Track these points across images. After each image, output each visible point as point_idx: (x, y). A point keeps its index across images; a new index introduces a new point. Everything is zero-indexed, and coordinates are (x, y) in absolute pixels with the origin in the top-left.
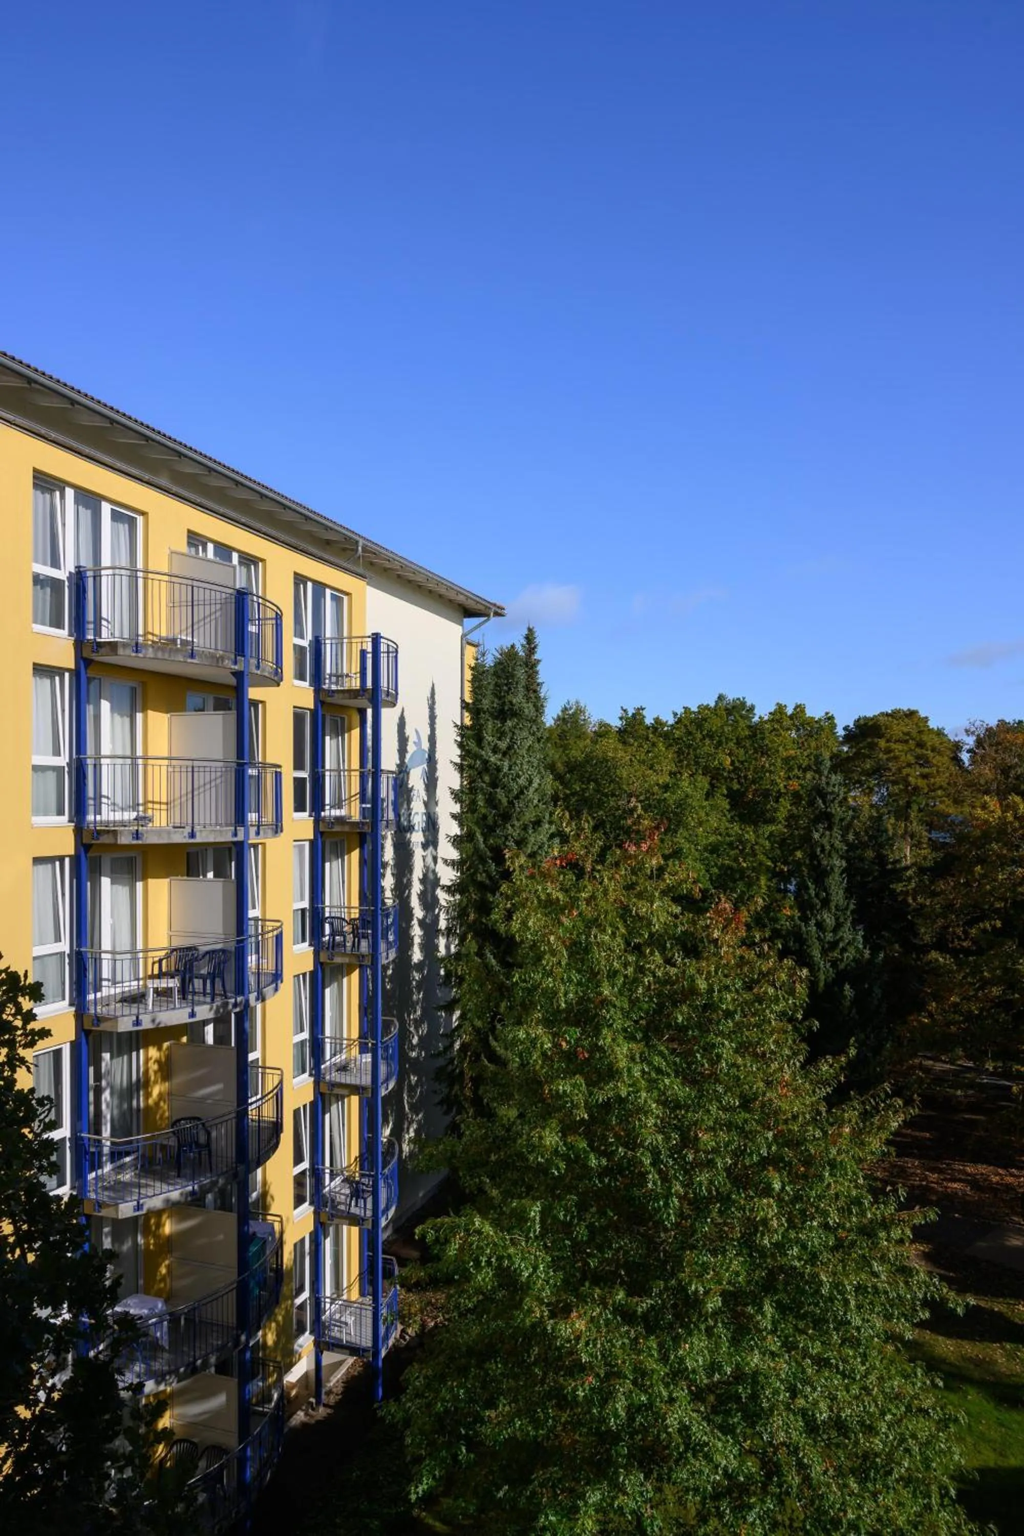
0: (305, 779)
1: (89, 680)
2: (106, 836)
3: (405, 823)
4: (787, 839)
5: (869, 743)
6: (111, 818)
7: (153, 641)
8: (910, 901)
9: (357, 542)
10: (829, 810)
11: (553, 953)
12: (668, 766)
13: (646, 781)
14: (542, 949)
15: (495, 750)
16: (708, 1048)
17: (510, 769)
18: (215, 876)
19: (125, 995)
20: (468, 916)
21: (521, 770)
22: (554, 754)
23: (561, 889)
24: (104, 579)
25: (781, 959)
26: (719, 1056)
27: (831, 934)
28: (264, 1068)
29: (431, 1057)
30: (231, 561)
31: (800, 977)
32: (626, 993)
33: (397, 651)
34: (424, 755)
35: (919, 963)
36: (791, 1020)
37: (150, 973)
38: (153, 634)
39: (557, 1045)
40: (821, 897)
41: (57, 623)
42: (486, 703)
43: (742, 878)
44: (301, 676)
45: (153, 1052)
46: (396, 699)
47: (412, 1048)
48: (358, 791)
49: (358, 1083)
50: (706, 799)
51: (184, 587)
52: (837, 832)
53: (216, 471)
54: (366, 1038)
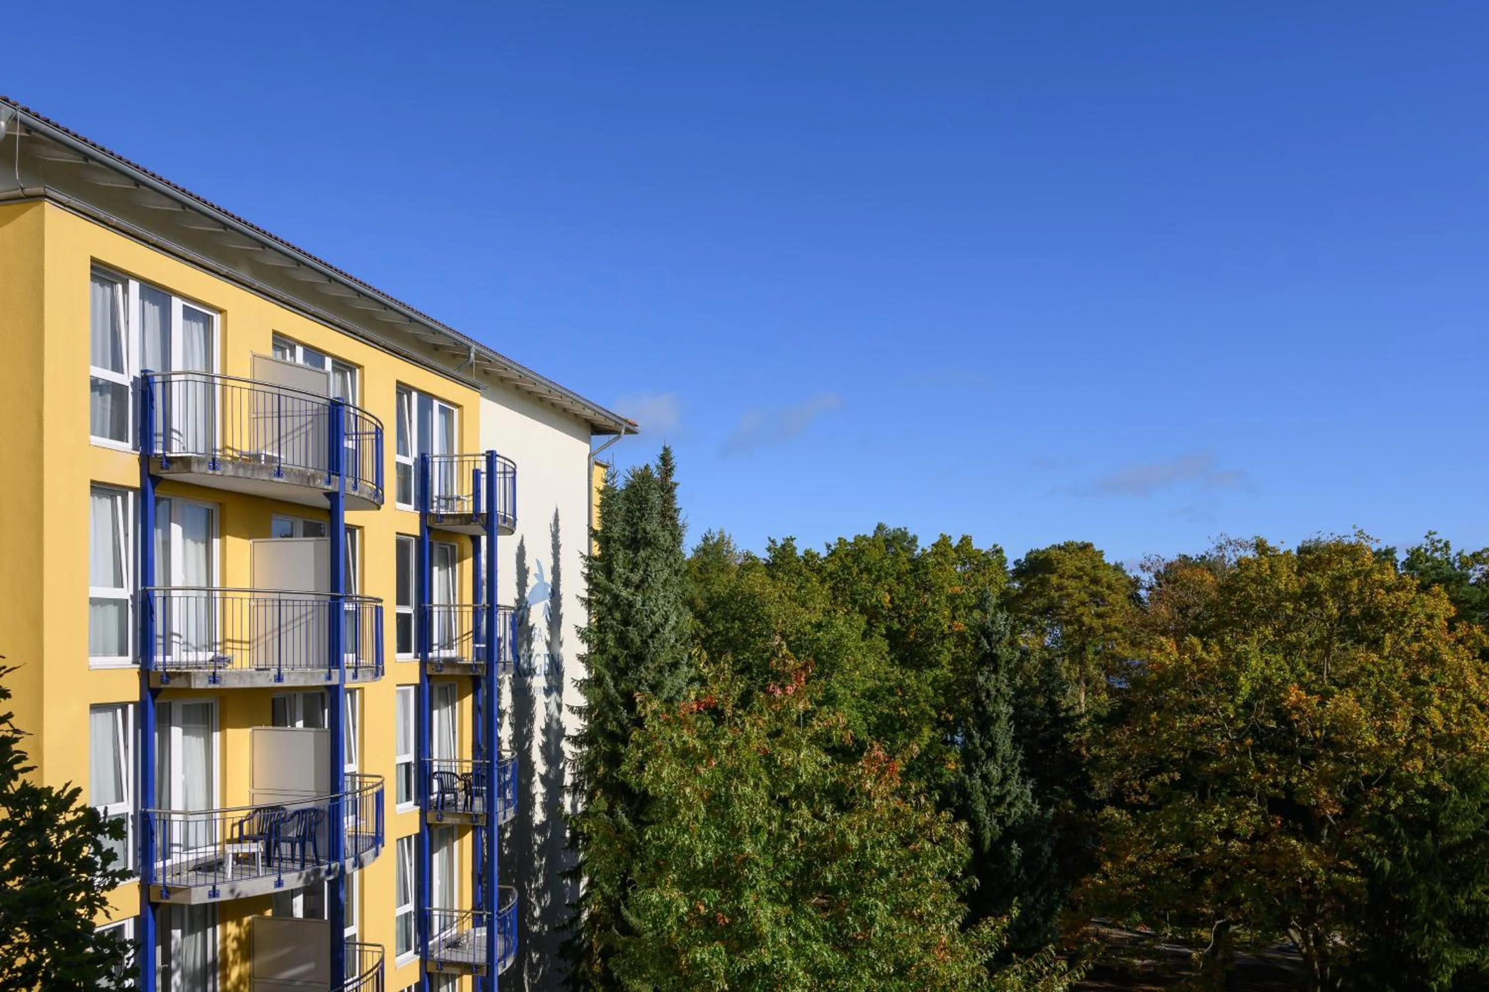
0: (409, 615)
1: (157, 500)
2: (177, 679)
3: (526, 666)
4: (953, 684)
5: (1039, 579)
6: (184, 659)
7: (232, 457)
8: (1084, 752)
9: (469, 348)
10: (994, 651)
11: (690, 807)
12: (820, 602)
13: (797, 620)
14: (677, 802)
15: (627, 584)
16: (860, 910)
17: (643, 605)
18: (305, 725)
19: (200, 862)
20: (597, 770)
21: (656, 605)
22: (694, 590)
23: (698, 737)
24: (175, 386)
25: (938, 812)
26: (872, 920)
27: (997, 788)
28: (362, 944)
29: (555, 930)
30: (323, 367)
31: (959, 831)
32: (771, 851)
33: (514, 472)
34: (546, 589)
35: (1093, 819)
36: (951, 878)
37: (228, 836)
38: (233, 449)
39: (693, 909)
40: (987, 747)
41: (119, 434)
42: (616, 532)
43: (902, 728)
44: (404, 498)
45: (232, 929)
46: (515, 525)
47: (534, 921)
48: (471, 629)
49: (471, 960)
50: (863, 640)
51: (269, 396)
52: (1003, 676)
53: (305, 264)
54: (481, 910)
